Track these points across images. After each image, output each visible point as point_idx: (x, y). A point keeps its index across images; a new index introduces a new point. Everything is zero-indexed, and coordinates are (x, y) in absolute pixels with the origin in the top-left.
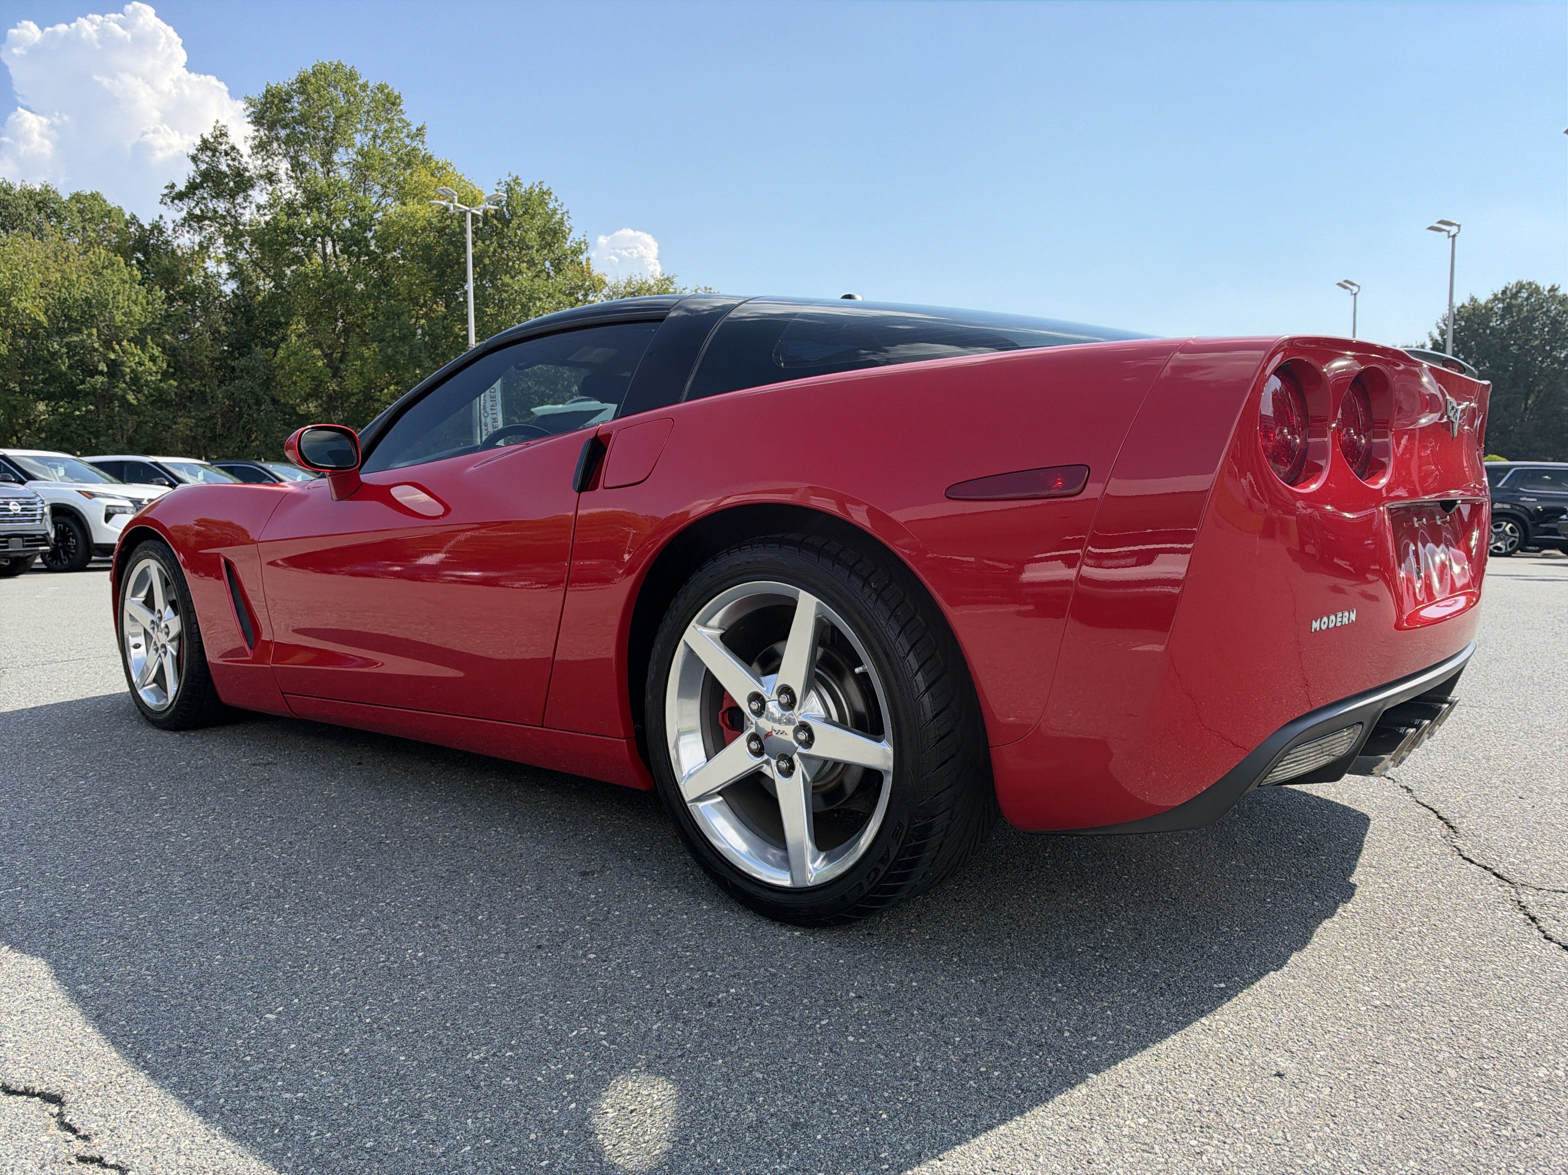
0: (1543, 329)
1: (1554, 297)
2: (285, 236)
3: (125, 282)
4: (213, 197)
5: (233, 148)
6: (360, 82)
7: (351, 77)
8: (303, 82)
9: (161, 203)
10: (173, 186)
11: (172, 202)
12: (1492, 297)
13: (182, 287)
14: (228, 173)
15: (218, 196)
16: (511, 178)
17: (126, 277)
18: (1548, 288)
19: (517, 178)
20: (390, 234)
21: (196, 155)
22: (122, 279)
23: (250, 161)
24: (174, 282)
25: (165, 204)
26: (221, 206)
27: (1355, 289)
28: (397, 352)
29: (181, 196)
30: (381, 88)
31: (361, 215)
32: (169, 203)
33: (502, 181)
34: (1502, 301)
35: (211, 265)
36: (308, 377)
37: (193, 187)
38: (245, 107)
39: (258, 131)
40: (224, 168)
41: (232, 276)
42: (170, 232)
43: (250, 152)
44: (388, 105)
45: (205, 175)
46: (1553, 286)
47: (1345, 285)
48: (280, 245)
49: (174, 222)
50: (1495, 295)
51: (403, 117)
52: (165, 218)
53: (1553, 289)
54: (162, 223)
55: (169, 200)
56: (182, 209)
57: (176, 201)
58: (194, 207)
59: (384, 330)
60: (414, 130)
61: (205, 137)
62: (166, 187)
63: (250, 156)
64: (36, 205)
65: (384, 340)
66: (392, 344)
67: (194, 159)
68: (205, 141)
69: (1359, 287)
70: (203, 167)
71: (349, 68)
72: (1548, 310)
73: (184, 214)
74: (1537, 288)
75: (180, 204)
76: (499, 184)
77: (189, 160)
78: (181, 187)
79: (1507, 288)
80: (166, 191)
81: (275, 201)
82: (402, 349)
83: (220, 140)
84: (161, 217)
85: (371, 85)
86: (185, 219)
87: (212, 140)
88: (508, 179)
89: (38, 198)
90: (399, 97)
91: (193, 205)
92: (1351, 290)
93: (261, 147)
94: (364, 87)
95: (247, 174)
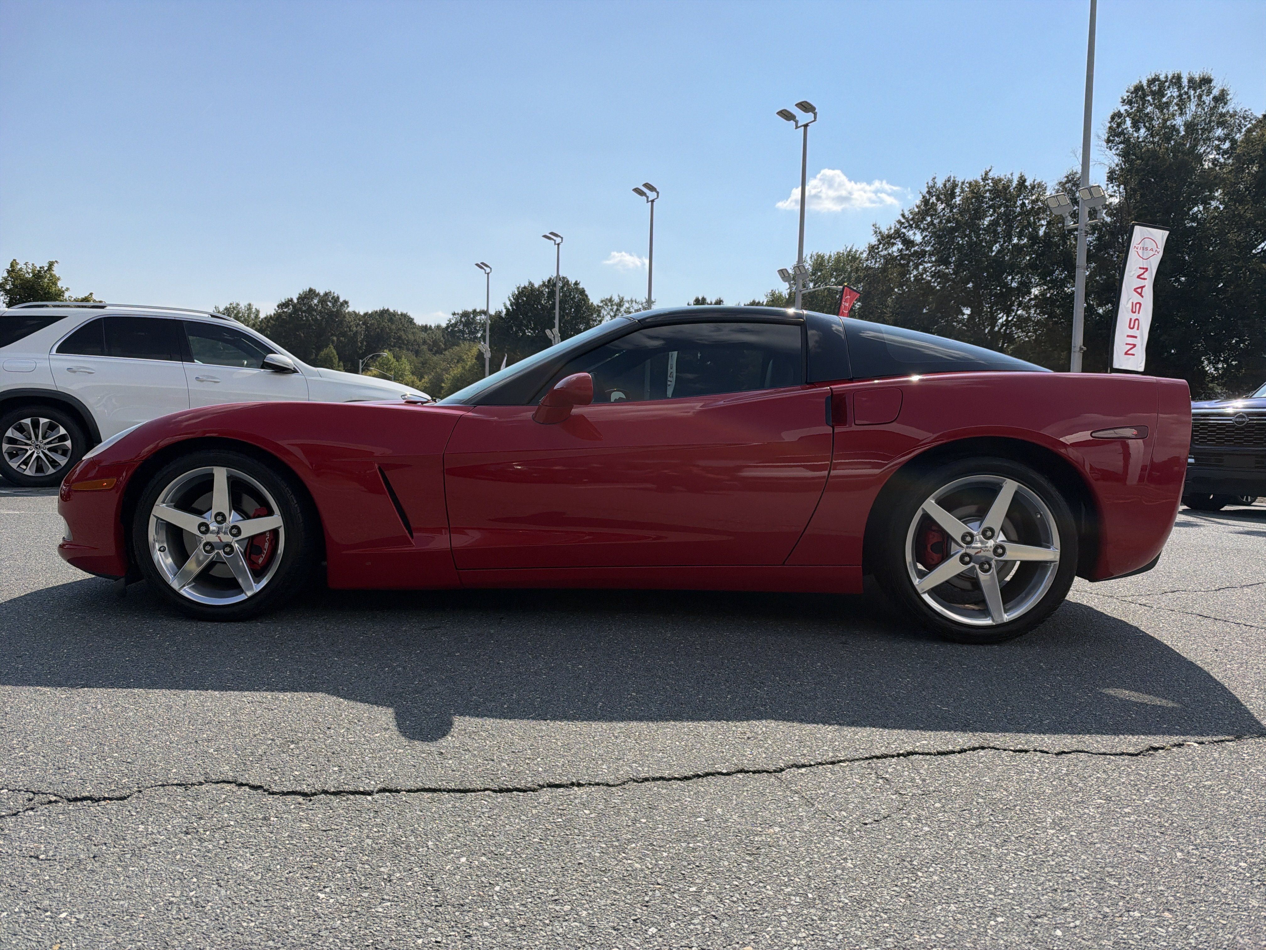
0: (571, 309)
1: (577, 289)
12: (541, 283)
18: (573, 282)
27: (558, 240)
34: (548, 287)
46: (576, 281)
47: (551, 236)
50: (544, 283)
53: (576, 284)
69: (562, 238)
72: (574, 297)
74: (568, 281)
79: (550, 279)
92: (555, 241)
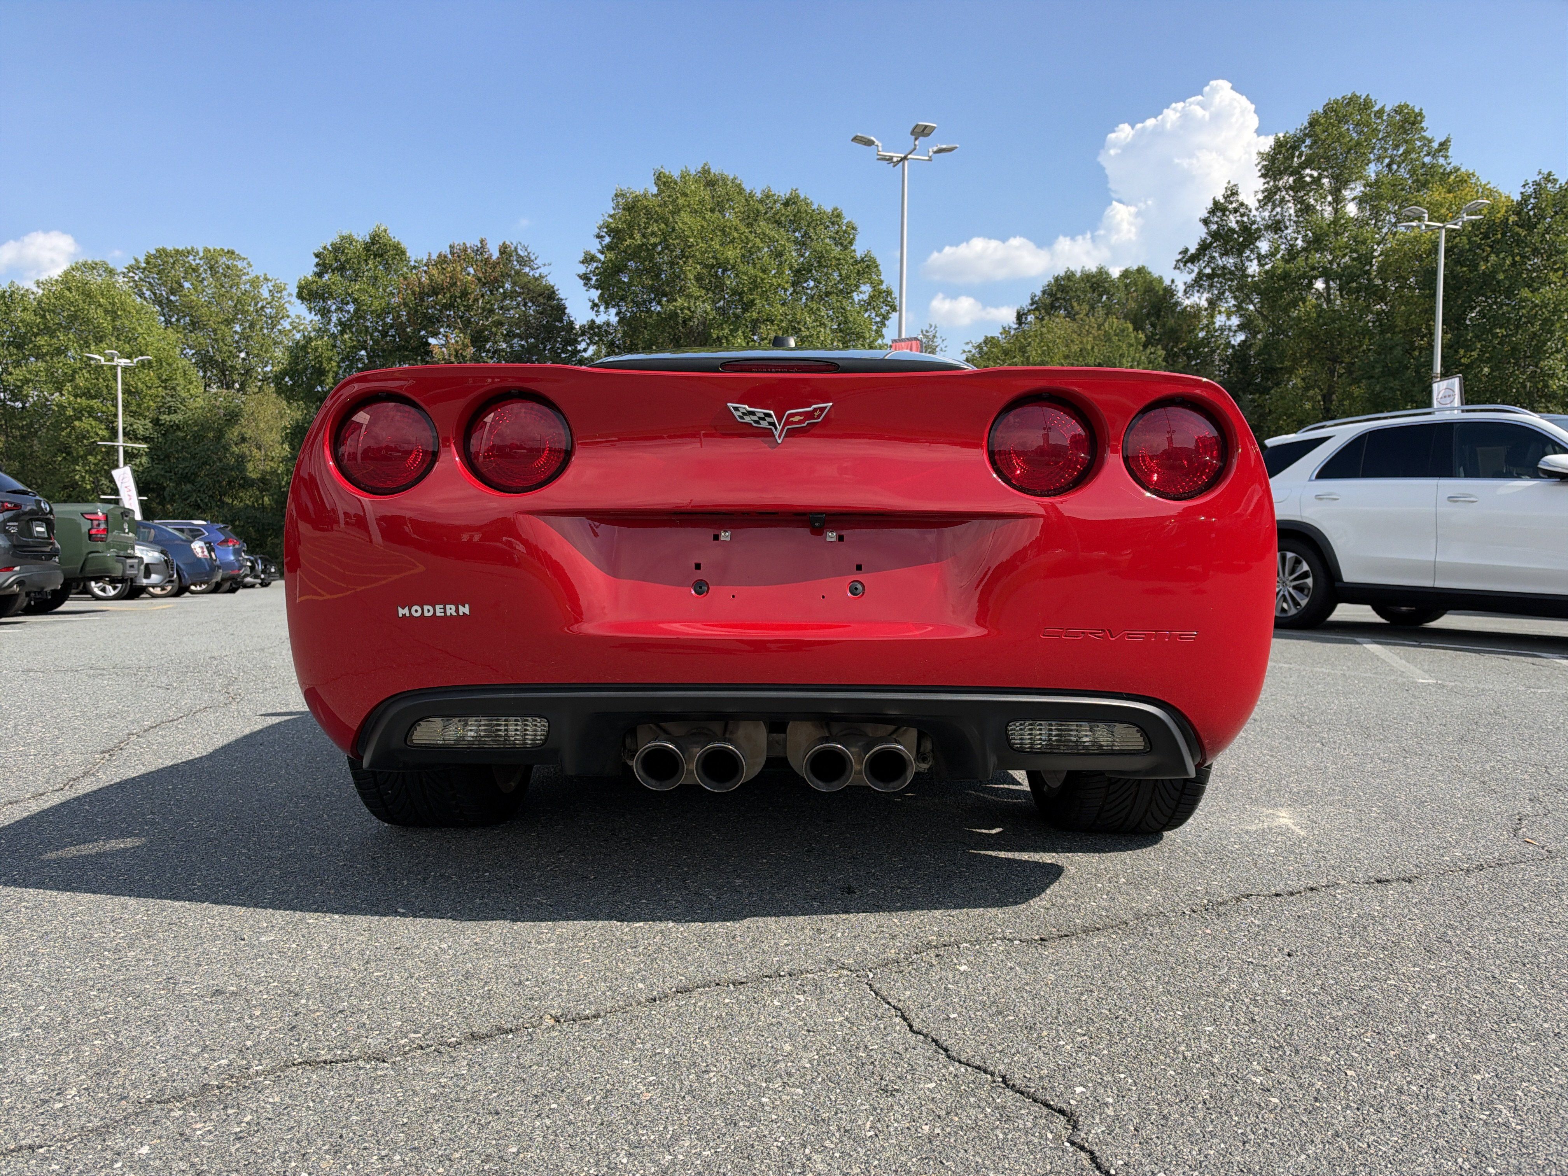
2: (1282, 283)
3: (1132, 345)
4: (1223, 254)
5: (1242, 204)
6: (1376, 109)
7: (1367, 105)
8: (1313, 123)
9: (1175, 268)
10: (1186, 251)
11: (1185, 265)
13: (1185, 344)
14: (1237, 229)
15: (1225, 254)
16: (1541, 176)
17: (1133, 341)
19: (1549, 174)
20: (1390, 265)
21: (1208, 217)
22: (1129, 343)
23: (1257, 213)
24: (1177, 341)
25: (1179, 268)
26: (1230, 261)
28: (1385, 388)
29: (1193, 259)
30: (1399, 110)
31: (1363, 250)
32: (1182, 267)
33: (1530, 181)
35: (1220, 320)
36: (1294, 421)
37: (1204, 247)
38: (1257, 162)
39: (1268, 183)
40: (1233, 225)
41: (1241, 327)
42: (1180, 294)
43: (1257, 205)
44: (1408, 126)
45: (1215, 235)
48: (1276, 292)
49: (1185, 283)
51: (1424, 134)
52: (1176, 283)
54: (1173, 287)
55: (1182, 265)
56: (1193, 271)
57: (1189, 265)
58: (1205, 267)
59: (1373, 367)
60: (1435, 145)
61: (1217, 199)
62: (1180, 253)
63: (1257, 209)
64: (1091, 287)
65: (1372, 377)
66: (1381, 380)
67: (1206, 222)
68: (1216, 203)
70: (1214, 227)
71: (1363, 97)
73: (1193, 275)
75: (1192, 267)
76: (1524, 186)
77: (1201, 225)
78: (1192, 250)
80: (1180, 257)
81: (1275, 248)
82: (1392, 385)
83: (1231, 199)
84: (1173, 281)
85: (1387, 109)
86: (1195, 281)
87: (1222, 201)
88: (1537, 178)
89: (1094, 280)
90: (1420, 114)
91: (1203, 265)
93: (1269, 197)
94: (1380, 112)
95: (1254, 227)
